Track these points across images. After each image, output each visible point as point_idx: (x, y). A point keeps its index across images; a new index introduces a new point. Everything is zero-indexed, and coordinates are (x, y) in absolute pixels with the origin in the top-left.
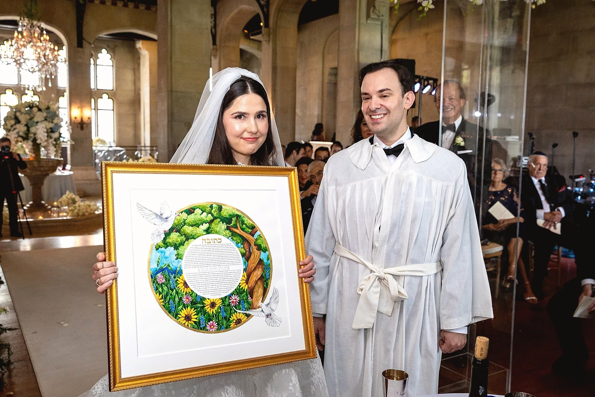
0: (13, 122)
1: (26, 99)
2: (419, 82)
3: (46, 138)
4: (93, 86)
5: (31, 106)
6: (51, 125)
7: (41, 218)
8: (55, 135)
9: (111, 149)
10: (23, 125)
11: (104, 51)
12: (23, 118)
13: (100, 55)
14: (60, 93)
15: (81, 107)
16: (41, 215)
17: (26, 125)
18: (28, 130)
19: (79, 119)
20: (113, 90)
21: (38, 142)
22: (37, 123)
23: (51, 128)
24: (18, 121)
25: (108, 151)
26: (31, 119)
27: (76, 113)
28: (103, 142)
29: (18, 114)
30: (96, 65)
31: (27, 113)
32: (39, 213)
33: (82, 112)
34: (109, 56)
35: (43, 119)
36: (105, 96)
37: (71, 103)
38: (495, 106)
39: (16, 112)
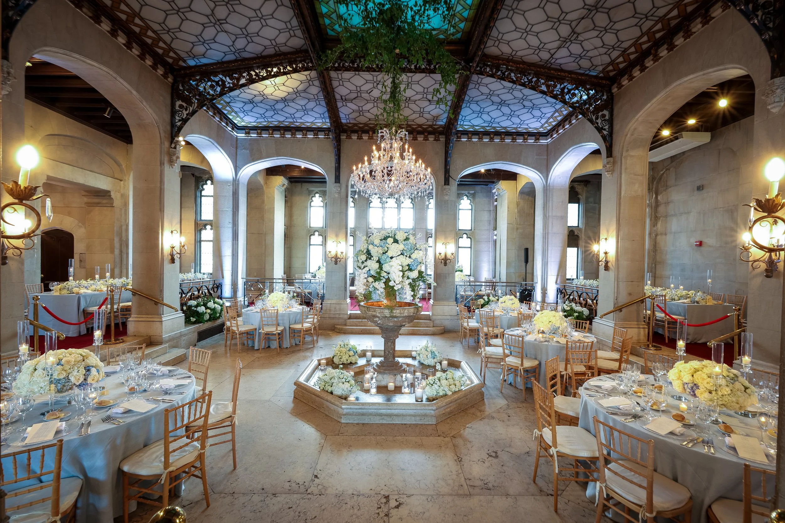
0: (364, 257)
3: (401, 279)
6: (408, 261)
10: (374, 262)
11: (465, 198)
12: (375, 253)
15: (446, 244)
17: (379, 261)
18: (381, 268)
19: (443, 256)
20: (471, 230)
21: (392, 284)
22: (392, 258)
23: (408, 265)
26: (385, 253)
27: (441, 249)
33: (446, 248)
35: (399, 253)
36: (465, 236)
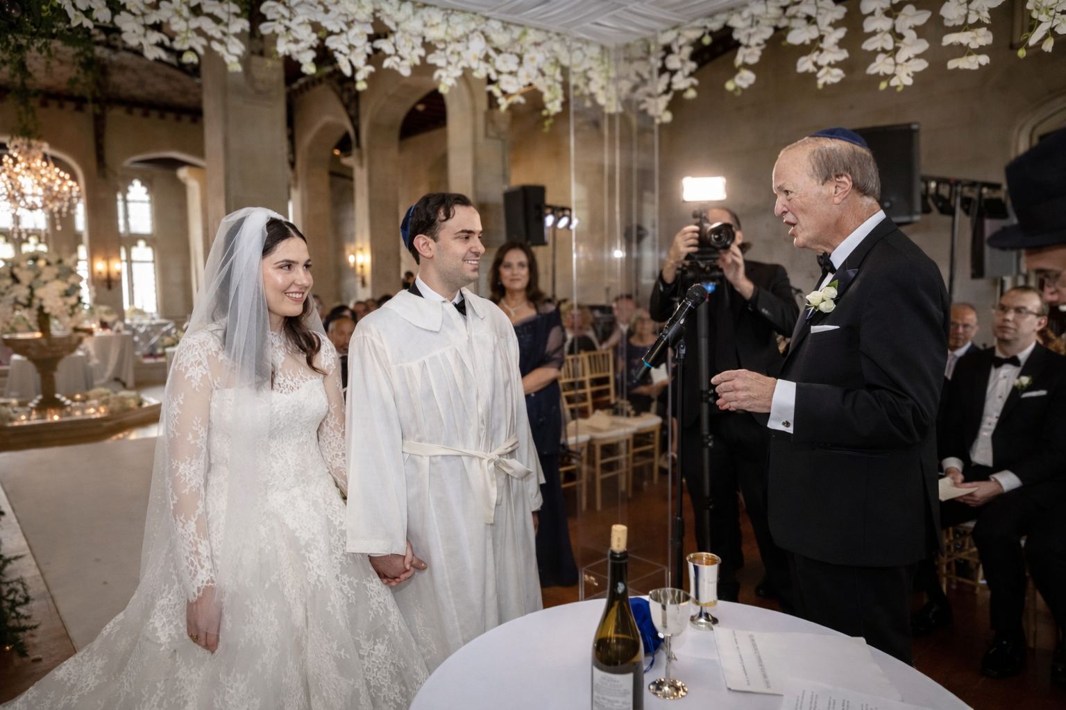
1: (28, 248)
2: (553, 213)
3: (59, 305)
4: (122, 229)
5: (35, 258)
6: (66, 286)
7: (56, 418)
8: (73, 300)
9: (154, 322)
10: (24, 287)
11: (137, 183)
12: (25, 276)
13: (131, 188)
14: (77, 239)
15: (107, 259)
16: (55, 414)
17: (29, 287)
18: (32, 294)
19: (104, 275)
20: (151, 234)
21: (47, 310)
22: (45, 282)
23: (66, 291)
24: (15, 279)
25: (151, 326)
26: (37, 276)
27: (100, 266)
28: (141, 312)
29: (16, 271)
30: (125, 201)
31: (29, 268)
32: (53, 411)
33: (108, 265)
34: (144, 190)
35: (53, 277)
36: (141, 243)
37: (92, 255)
38: (647, 241)
39: (12, 268)
